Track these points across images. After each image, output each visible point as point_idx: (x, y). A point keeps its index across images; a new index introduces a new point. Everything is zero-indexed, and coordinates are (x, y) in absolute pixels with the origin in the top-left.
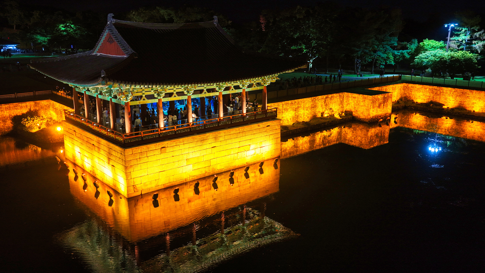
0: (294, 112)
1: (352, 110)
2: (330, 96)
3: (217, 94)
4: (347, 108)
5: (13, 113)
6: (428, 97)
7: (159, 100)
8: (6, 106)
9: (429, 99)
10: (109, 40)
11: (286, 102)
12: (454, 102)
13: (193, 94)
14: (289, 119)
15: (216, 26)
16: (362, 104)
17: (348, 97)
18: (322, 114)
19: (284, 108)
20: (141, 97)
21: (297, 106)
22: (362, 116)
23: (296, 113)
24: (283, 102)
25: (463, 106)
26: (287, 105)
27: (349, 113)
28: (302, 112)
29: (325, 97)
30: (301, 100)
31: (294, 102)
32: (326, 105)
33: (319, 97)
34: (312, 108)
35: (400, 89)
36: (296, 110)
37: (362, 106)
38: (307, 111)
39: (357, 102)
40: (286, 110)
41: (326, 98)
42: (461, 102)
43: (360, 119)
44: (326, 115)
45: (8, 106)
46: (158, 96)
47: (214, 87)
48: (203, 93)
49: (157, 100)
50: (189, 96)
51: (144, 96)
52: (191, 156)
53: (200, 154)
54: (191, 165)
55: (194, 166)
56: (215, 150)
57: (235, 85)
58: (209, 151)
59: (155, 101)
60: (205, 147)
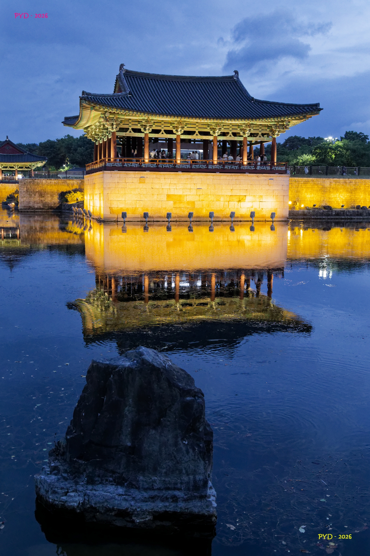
0: (349, 194)
3: (211, 138)
5: (61, 189)
8: (56, 181)
13: (183, 134)
19: (332, 187)
21: (354, 187)
24: (331, 179)
26: (338, 183)
31: (349, 182)
36: (351, 193)
40: (337, 190)
45: (57, 181)
46: (145, 130)
47: (208, 130)
48: (195, 135)
49: (144, 134)
50: (178, 136)
51: (130, 128)
52: (172, 192)
53: (183, 192)
54: (172, 202)
55: (175, 203)
56: (200, 192)
57: (234, 131)
58: (194, 192)
59: (142, 135)
60: (189, 186)
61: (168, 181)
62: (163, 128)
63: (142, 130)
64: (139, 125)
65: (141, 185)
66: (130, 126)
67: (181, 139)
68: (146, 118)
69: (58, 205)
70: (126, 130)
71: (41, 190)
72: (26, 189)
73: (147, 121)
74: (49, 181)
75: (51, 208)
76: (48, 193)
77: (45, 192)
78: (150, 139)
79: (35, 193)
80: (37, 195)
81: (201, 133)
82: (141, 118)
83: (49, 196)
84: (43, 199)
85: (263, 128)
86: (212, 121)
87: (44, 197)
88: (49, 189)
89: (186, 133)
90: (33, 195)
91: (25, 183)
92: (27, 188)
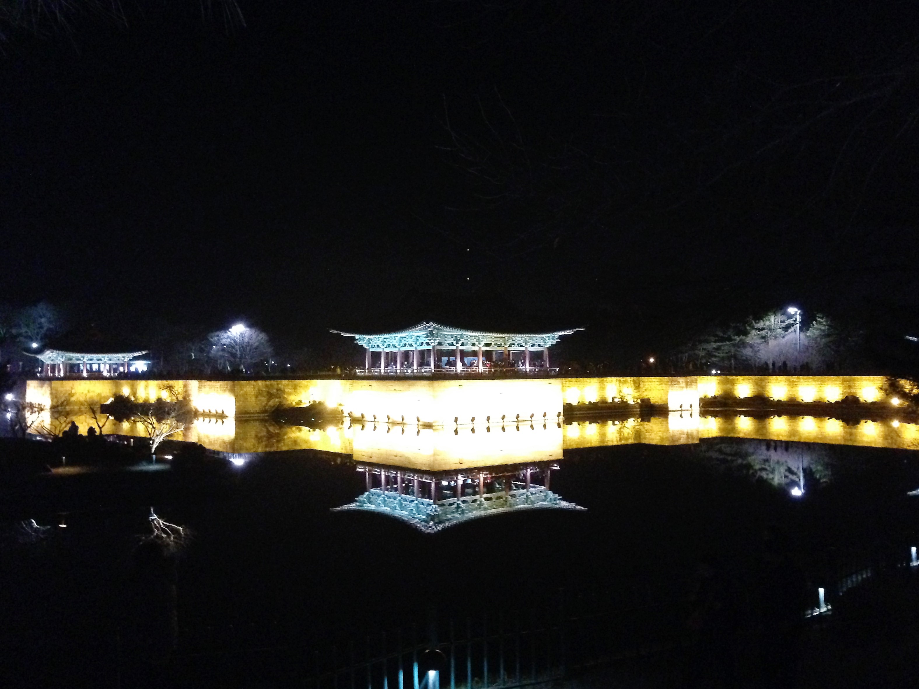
1: (649, 397)
2: (622, 379)
3: (501, 349)
4: (645, 395)
7: (457, 347)
9: (753, 392)
11: (571, 379)
13: (483, 346)
16: (660, 387)
17: (643, 382)
20: (444, 343)
21: (581, 386)
22: (660, 402)
23: (582, 394)
27: (645, 401)
28: (588, 393)
30: (587, 379)
31: (579, 381)
33: (608, 378)
34: (599, 390)
37: (659, 390)
38: (594, 393)
39: (654, 386)
41: (618, 381)
43: (659, 406)
44: (617, 400)
46: (456, 344)
47: (500, 342)
48: (492, 346)
49: (455, 347)
57: (519, 342)
59: (454, 348)
62: (469, 341)
64: (453, 339)
66: (446, 341)
67: (482, 350)
68: (461, 334)
72: (242, 392)
73: (462, 336)
78: (461, 351)
81: (496, 345)
82: (457, 334)
85: (538, 339)
86: (506, 335)
89: (486, 345)
90: (249, 399)
91: (241, 386)
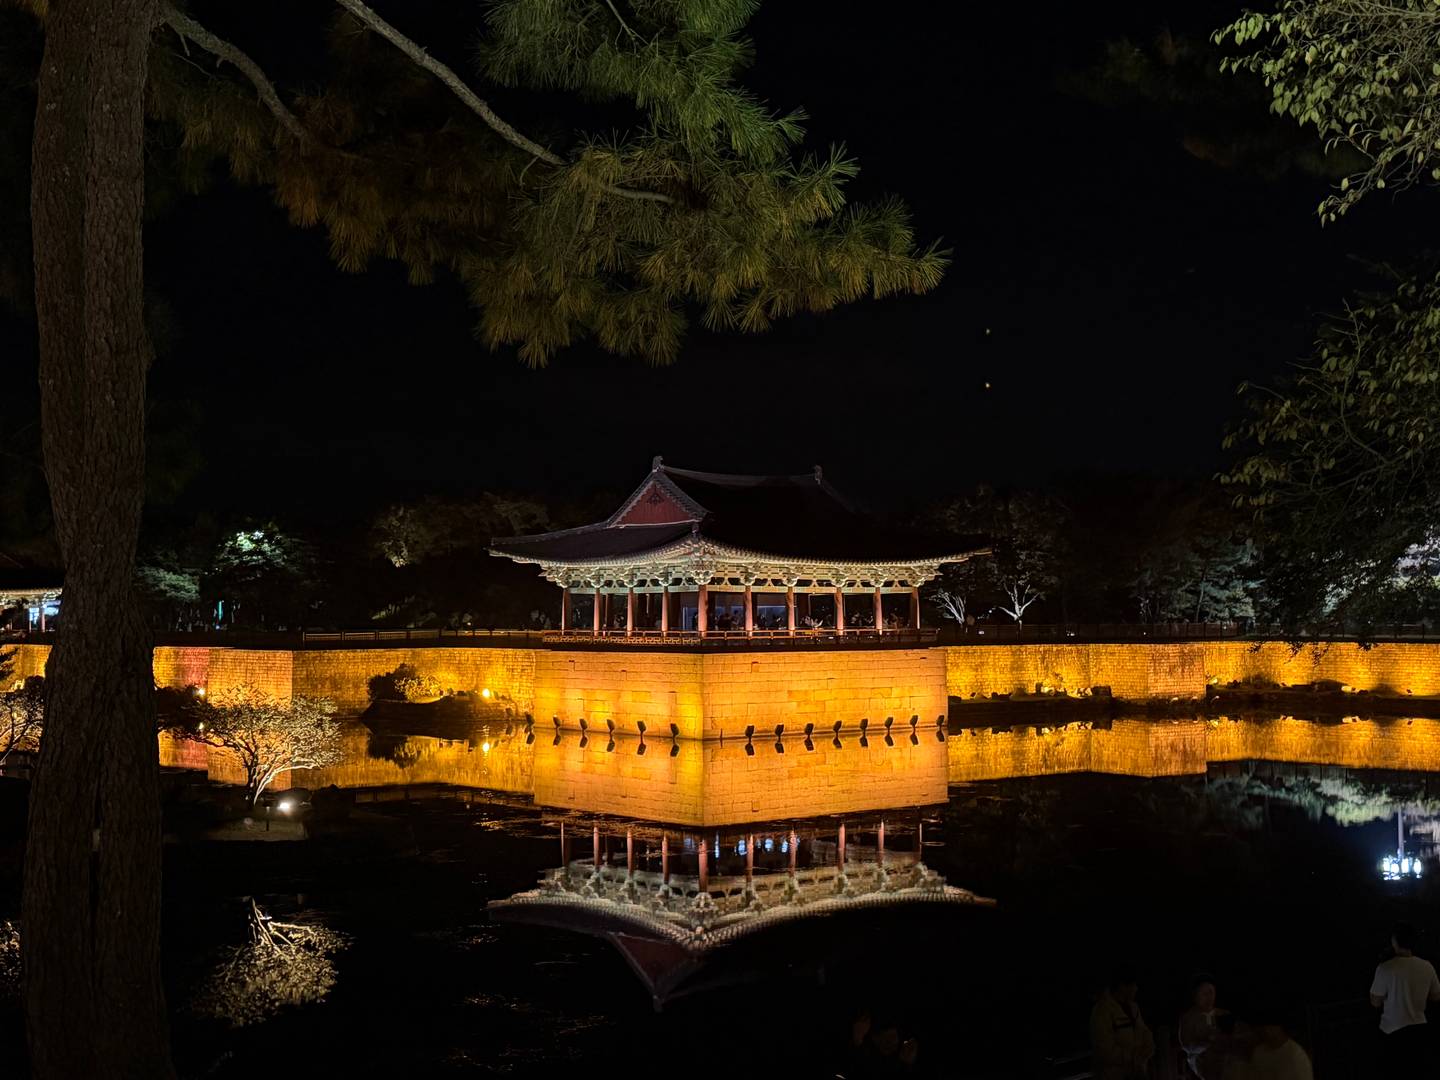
0: (974, 673)
1: (1110, 684)
2: (1055, 649)
3: (833, 590)
4: (1100, 680)
5: (373, 671)
6: (1310, 671)
7: (748, 588)
8: (364, 654)
9: (1312, 675)
10: (654, 498)
11: (954, 647)
12: (1366, 676)
13: (796, 585)
14: (962, 688)
15: (819, 483)
16: (1130, 665)
17: (1098, 654)
18: (1039, 686)
20: (723, 579)
22: (1130, 694)
23: (979, 677)
25: (1389, 683)
27: (1101, 692)
28: (991, 676)
29: (1041, 649)
30: (986, 647)
32: (1046, 668)
33: (1029, 646)
34: (1012, 669)
35: (1243, 656)
36: (977, 670)
37: (1129, 671)
38: (1002, 676)
39: (1119, 663)
40: (957, 665)
41: (1045, 651)
42: (1383, 674)
43: (1129, 702)
44: (1045, 690)
45: (367, 654)
46: (746, 581)
47: (829, 577)
48: (812, 586)
49: (744, 587)
50: (790, 588)
51: (726, 578)
52: (794, 687)
53: (810, 686)
54: (795, 704)
55: (799, 705)
56: (832, 685)
57: (864, 578)
58: (823, 684)
59: (741, 589)
60: (816, 675)
61: (790, 668)
62: (769, 576)
63: (742, 580)
64: (738, 572)
65: (753, 677)
66: (726, 575)
67: (795, 594)
68: (753, 561)
69: (368, 706)
70: (719, 581)
71: (335, 674)
72: (305, 673)
73: (756, 567)
74: (351, 654)
75: (353, 711)
76: (348, 681)
77: (343, 678)
78: (754, 595)
79: (323, 681)
80: (328, 684)
81: (821, 583)
82: (746, 561)
83: (350, 686)
84: (338, 693)
85: (901, 572)
86: (840, 564)
87: (340, 689)
88: (351, 670)
89: (801, 583)
90: (319, 686)
91: (304, 661)
92: (307, 671)
